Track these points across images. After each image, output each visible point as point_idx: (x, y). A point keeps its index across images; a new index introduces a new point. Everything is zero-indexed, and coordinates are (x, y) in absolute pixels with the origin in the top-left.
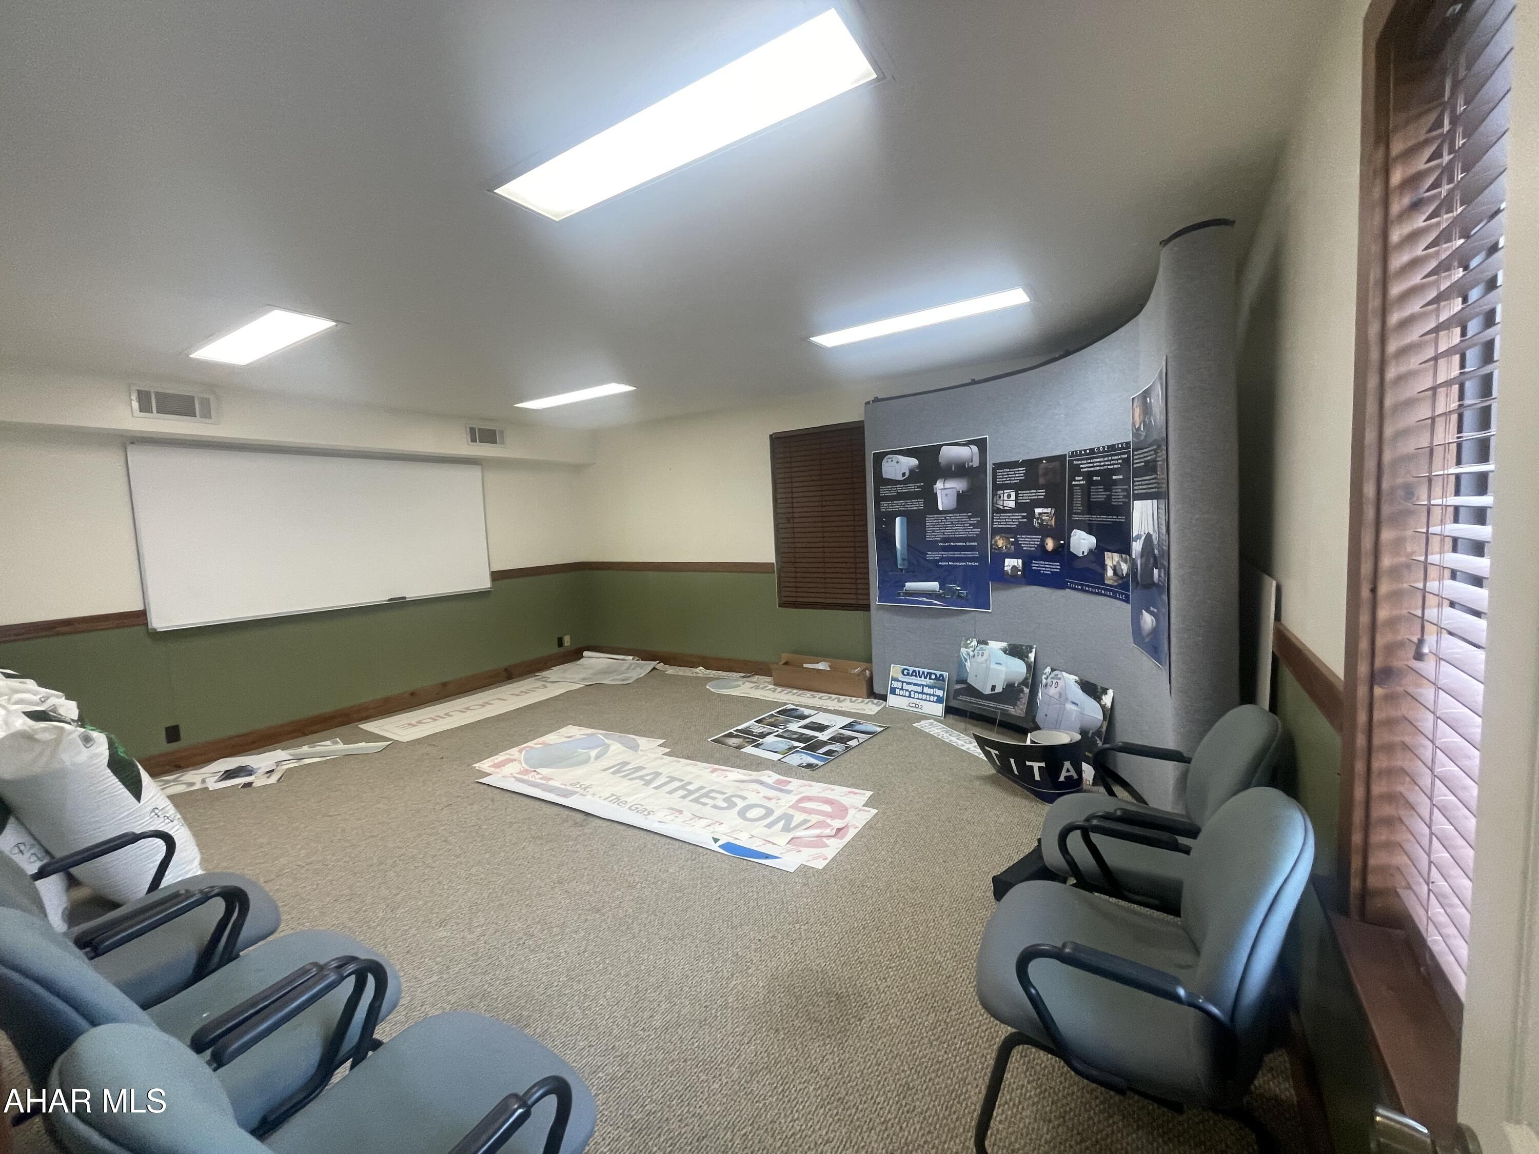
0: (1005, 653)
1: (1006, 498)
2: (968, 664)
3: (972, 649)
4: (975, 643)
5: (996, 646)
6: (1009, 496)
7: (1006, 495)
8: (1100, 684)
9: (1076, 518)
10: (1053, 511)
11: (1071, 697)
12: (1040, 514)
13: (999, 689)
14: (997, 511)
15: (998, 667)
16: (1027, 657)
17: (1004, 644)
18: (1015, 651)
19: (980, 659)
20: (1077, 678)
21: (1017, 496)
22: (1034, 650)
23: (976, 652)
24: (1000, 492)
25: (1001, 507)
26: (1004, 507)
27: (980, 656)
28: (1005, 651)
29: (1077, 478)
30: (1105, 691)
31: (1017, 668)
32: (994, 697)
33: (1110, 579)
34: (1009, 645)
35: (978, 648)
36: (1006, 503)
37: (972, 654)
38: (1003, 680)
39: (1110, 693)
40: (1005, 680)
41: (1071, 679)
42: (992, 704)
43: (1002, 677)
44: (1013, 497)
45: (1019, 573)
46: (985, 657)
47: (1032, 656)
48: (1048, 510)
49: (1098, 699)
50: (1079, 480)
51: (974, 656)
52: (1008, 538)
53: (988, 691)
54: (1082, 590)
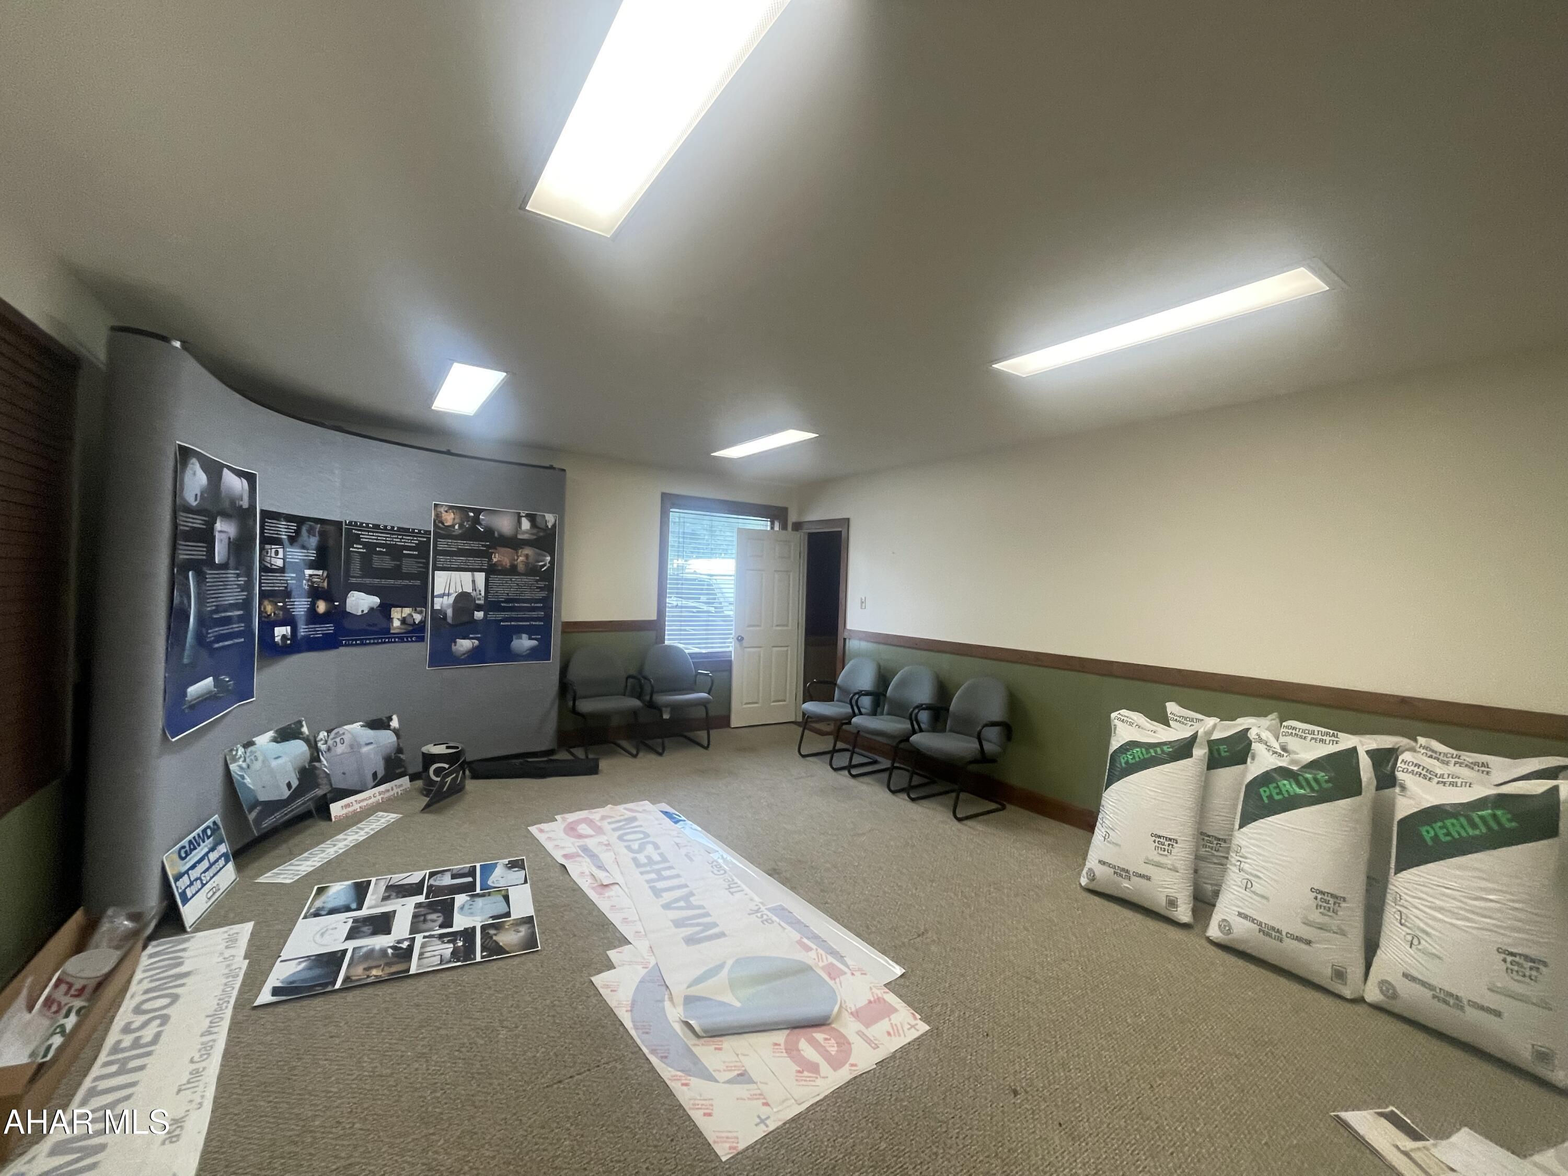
0: (278, 742)
1: (273, 555)
2: (248, 781)
3: (242, 759)
4: (241, 751)
5: (264, 740)
6: (277, 553)
7: (273, 551)
8: (383, 715)
9: (353, 580)
10: (325, 574)
11: (363, 741)
12: (310, 576)
13: (295, 784)
14: (265, 569)
15: (280, 761)
16: (302, 733)
17: (271, 734)
18: (286, 735)
19: (257, 765)
20: (361, 723)
21: (284, 552)
22: (304, 723)
23: (248, 760)
24: (268, 547)
25: (269, 566)
26: (272, 565)
27: (255, 762)
28: (275, 740)
29: (355, 546)
30: (390, 719)
31: (297, 749)
32: (297, 793)
33: (398, 628)
34: (276, 732)
35: (248, 754)
36: (274, 561)
37: (244, 765)
38: (291, 769)
39: (395, 717)
40: (295, 769)
41: (356, 728)
42: (299, 801)
43: (290, 767)
44: (281, 555)
45: (289, 642)
46: (260, 758)
47: (305, 729)
48: (320, 572)
49: (387, 727)
50: (358, 548)
51: (248, 767)
52: (276, 604)
53: (286, 793)
54: (362, 644)
